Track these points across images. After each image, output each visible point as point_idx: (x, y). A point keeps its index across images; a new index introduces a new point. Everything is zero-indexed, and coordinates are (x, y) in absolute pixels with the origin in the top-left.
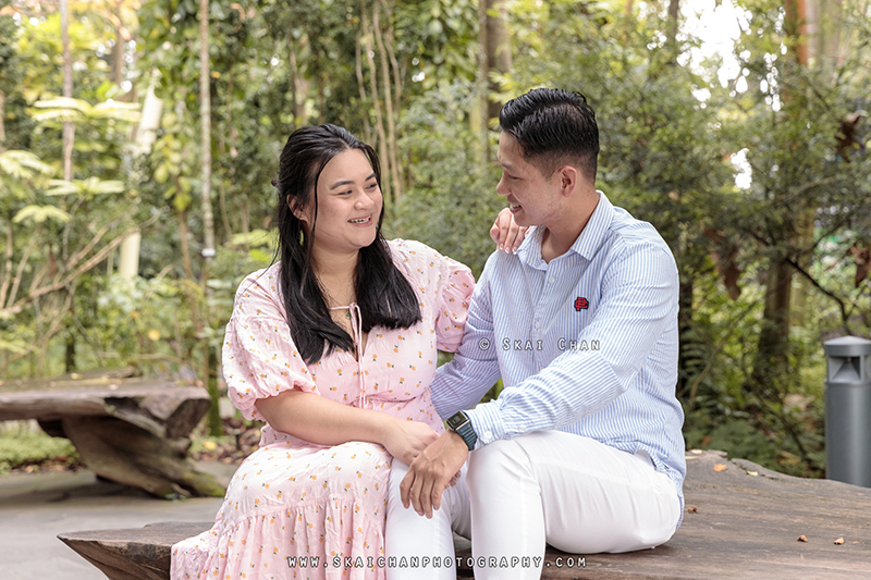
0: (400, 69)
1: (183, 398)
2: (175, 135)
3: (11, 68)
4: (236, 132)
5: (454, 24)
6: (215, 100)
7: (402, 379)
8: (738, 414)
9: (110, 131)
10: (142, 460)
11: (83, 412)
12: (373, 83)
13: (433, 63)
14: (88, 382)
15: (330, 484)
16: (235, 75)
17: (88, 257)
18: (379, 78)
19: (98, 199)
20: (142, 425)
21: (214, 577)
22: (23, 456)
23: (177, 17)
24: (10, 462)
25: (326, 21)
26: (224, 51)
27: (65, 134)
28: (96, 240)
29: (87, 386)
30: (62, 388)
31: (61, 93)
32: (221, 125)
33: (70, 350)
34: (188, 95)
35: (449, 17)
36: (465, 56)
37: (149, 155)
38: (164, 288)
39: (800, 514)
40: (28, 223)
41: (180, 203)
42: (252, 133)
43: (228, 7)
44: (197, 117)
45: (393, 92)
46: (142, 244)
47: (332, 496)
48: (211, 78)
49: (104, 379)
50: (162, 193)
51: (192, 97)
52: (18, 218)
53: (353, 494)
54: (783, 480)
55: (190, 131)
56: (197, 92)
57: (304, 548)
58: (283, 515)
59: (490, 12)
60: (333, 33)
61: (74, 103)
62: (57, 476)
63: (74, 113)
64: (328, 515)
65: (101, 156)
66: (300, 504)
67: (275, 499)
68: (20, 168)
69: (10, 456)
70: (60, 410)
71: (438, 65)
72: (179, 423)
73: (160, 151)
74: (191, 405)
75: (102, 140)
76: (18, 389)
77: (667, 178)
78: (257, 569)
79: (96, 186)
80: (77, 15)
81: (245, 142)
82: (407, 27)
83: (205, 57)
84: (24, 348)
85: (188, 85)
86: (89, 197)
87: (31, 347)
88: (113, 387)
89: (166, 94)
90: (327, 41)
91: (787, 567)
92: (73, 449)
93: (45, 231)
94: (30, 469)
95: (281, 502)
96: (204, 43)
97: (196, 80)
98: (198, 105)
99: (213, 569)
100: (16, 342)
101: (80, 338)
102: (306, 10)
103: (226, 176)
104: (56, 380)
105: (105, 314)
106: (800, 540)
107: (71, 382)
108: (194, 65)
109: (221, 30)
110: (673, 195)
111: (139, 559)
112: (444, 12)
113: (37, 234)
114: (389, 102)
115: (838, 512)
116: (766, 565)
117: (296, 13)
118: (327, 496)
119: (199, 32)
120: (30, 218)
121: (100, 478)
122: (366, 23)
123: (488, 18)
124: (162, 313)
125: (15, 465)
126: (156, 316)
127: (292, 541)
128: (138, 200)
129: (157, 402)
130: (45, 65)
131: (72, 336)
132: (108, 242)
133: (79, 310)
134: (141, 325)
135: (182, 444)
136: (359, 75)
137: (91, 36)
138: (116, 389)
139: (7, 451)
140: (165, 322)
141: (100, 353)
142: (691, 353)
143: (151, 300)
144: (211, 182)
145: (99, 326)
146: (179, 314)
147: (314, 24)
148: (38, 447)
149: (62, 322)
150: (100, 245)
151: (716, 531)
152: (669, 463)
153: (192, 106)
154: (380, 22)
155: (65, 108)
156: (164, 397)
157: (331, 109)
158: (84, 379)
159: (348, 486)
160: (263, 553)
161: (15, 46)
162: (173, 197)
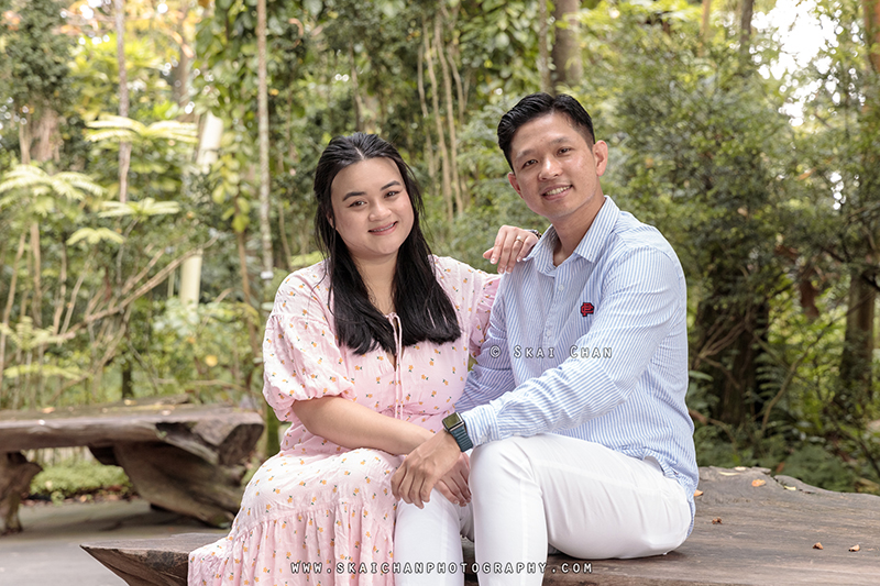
0: (463, 84)
1: (236, 423)
2: (234, 155)
3: (65, 87)
4: (295, 151)
5: (522, 37)
6: (275, 119)
7: (435, 393)
8: (815, 439)
9: (171, 152)
10: (195, 488)
11: (135, 438)
12: (436, 99)
13: (499, 77)
14: (141, 408)
15: (339, 489)
16: (294, 92)
17: (144, 281)
18: (441, 93)
19: (154, 221)
20: (194, 451)
21: (229, 582)
22: (77, 485)
23: (236, 32)
24: (63, 491)
25: (386, 36)
26: (283, 68)
27: (121, 155)
28: (152, 263)
29: (140, 412)
30: (114, 414)
31: (117, 112)
32: (280, 144)
33: (127, 376)
34: (246, 113)
35: (516, 30)
36: (534, 70)
37: (207, 175)
38: (221, 313)
39: (824, 524)
40: (83, 245)
41: (239, 224)
42: (310, 151)
43: (287, 22)
44: (256, 136)
45: (455, 107)
46: (203, 268)
47: (341, 500)
48: (269, 95)
49: (158, 405)
50: (220, 214)
51: (251, 115)
52: (72, 241)
53: (362, 499)
54: (819, 495)
55: (249, 151)
56: (256, 110)
57: (315, 552)
58: (294, 520)
59: (559, 24)
60: (394, 48)
61: (129, 123)
62: (111, 505)
63: (128, 133)
64: (337, 519)
65: (161, 177)
66: (310, 508)
67: (286, 504)
68: (72, 189)
69: (64, 485)
70: (111, 436)
71: (505, 80)
72: (231, 449)
73: (218, 171)
74: (244, 431)
75: (162, 161)
76: (69, 414)
77: (734, 193)
78: (273, 574)
79: (150, 206)
80: (139, 33)
81: (303, 160)
82: (470, 41)
83: (262, 73)
84: (80, 375)
85: (246, 103)
86: (144, 219)
87: (86, 374)
88: (166, 413)
89: (224, 113)
90: (388, 55)
91: (792, 571)
92: (126, 478)
93: (100, 255)
94: (83, 498)
95: (292, 507)
96: (262, 59)
97: (255, 98)
98: (256, 124)
99: (228, 575)
100: (70, 369)
101: (135, 365)
102: (366, 24)
103: (284, 197)
104: (110, 406)
105: (161, 339)
106: (816, 547)
107: (125, 409)
108: (252, 82)
109: (279, 46)
110: (742, 211)
111: (158, 567)
112: (511, 24)
113: (91, 258)
114: (451, 118)
115: (864, 523)
116: (772, 569)
117: (355, 27)
118: (336, 500)
119: (257, 48)
120: (85, 239)
121: (154, 507)
122: (427, 36)
123: (558, 29)
124: (219, 338)
125: (68, 494)
126: (214, 342)
127: (304, 546)
128: (196, 222)
129: (210, 428)
130: (103, 84)
131: (129, 362)
132: (165, 265)
133: (133, 336)
134: (198, 350)
135: (237, 471)
136: (421, 91)
137: (151, 54)
138: (169, 415)
139: (61, 480)
140: (223, 348)
141: (157, 380)
142: (766, 376)
143: (208, 324)
144: (269, 202)
145: (155, 352)
146: (238, 340)
147: (374, 38)
148: (92, 476)
149: (118, 348)
150: (156, 269)
151: (735, 540)
152: (679, 469)
153: (251, 124)
154: (442, 36)
155: (120, 128)
156: (217, 422)
157: (394, 126)
158: (138, 405)
159: (357, 490)
160: (277, 558)
161: (72, 65)
162: (232, 218)
